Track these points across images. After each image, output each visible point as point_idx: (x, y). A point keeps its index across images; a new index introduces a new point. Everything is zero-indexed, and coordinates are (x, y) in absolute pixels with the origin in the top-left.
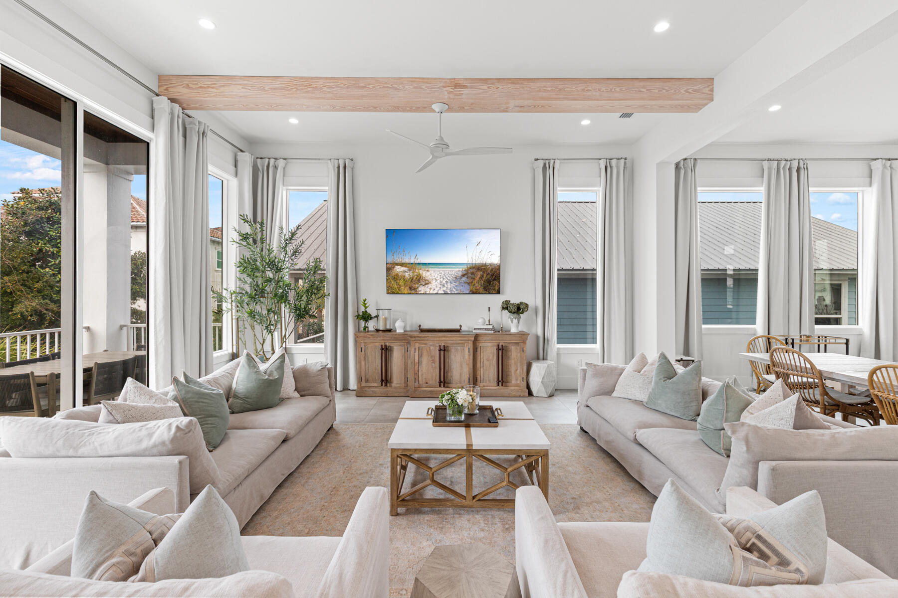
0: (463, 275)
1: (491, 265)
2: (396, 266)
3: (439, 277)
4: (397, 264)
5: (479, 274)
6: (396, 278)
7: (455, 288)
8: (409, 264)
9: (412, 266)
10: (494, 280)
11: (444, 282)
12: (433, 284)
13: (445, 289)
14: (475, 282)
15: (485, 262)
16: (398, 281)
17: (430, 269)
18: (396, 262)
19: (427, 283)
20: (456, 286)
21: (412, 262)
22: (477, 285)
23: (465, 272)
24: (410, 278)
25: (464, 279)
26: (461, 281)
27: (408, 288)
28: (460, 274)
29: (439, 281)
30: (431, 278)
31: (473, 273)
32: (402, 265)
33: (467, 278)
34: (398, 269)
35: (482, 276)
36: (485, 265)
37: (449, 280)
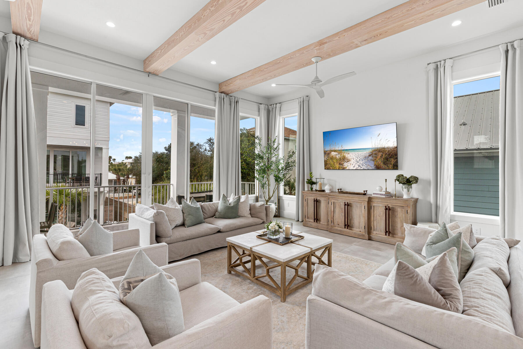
0: (370, 156)
1: (388, 148)
2: (332, 152)
3: (355, 157)
4: (332, 151)
5: (380, 154)
6: (332, 158)
7: (365, 164)
8: (338, 150)
9: (340, 152)
10: (390, 157)
11: (358, 160)
12: (352, 161)
13: (359, 164)
14: (377, 159)
15: (383, 147)
16: (333, 160)
17: (350, 153)
18: (332, 150)
19: (348, 161)
20: (365, 162)
21: (340, 149)
22: (379, 161)
23: (371, 154)
24: (339, 158)
25: (370, 158)
26: (368, 159)
27: (338, 164)
28: (368, 155)
29: (355, 159)
30: (351, 158)
31: (376, 154)
32: (335, 151)
33: (372, 157)
34: (333, 154)
35: (382, 155)
36: (384, 148)
37: (361, 159)
